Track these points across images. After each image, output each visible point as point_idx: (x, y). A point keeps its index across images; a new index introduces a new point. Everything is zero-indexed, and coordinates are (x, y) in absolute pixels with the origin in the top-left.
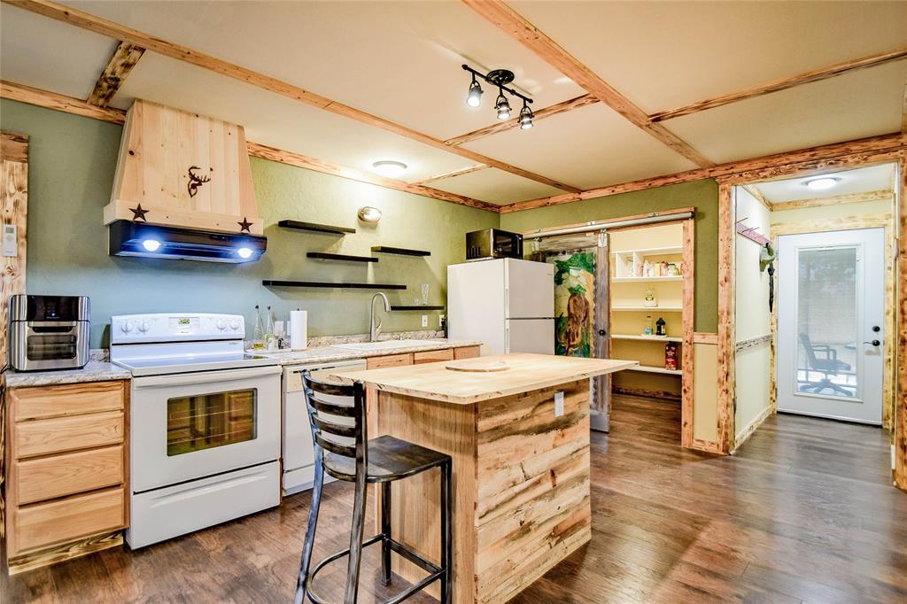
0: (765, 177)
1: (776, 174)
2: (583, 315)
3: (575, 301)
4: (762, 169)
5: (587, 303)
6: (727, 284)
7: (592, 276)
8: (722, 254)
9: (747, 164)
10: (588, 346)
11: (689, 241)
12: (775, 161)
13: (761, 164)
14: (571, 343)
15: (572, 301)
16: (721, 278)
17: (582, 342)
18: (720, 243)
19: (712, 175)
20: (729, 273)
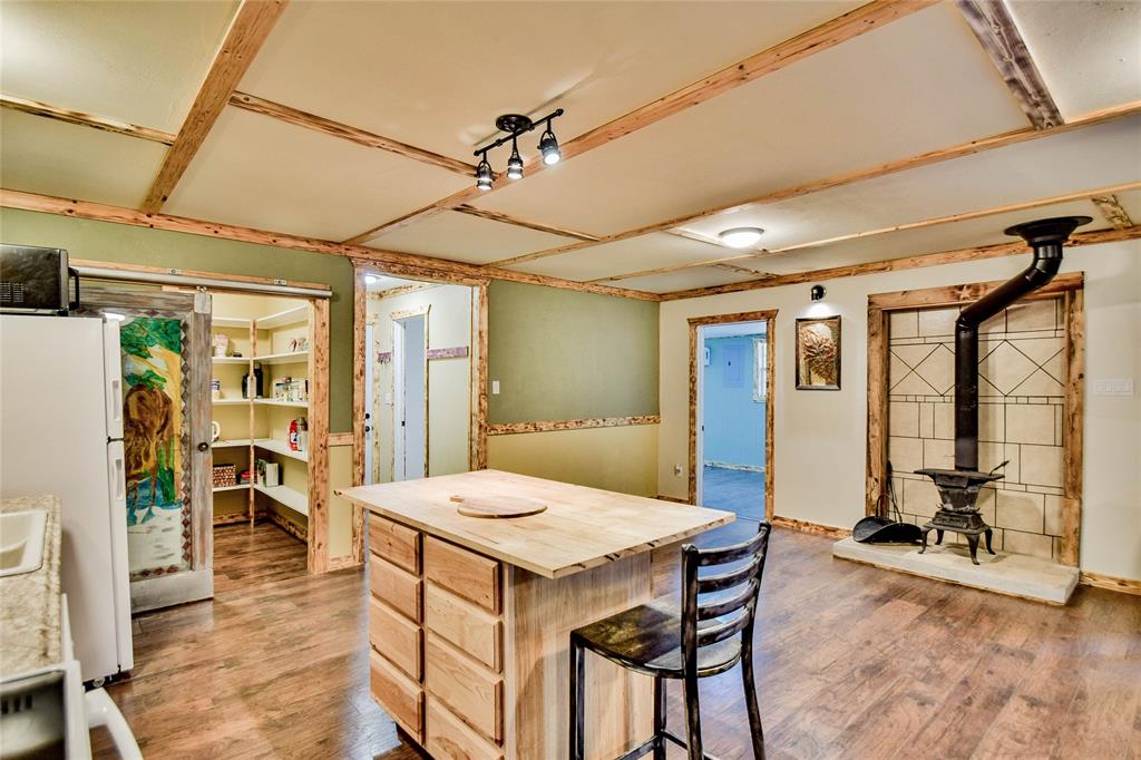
0: (395, 272)
1: (403, 273)
2: (158, 423)
3: (141, 399)
4: (394, 264)
5: (167, 401)
6: (362, 378)
7: (178, 357)
8: (357, 345)
9: (380, 254)
10: (171, 472)
11: (324, 324)
12: (404, 259)
13: (390, 258)
14: (134, 472)
15: (133, 399)
16: (357, 371)
17: (158, 466)
18: (356, 332)
19: (349, 254)
20: (364, 365)
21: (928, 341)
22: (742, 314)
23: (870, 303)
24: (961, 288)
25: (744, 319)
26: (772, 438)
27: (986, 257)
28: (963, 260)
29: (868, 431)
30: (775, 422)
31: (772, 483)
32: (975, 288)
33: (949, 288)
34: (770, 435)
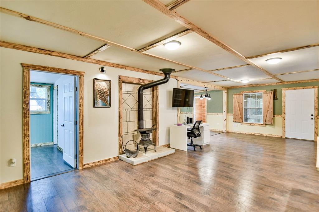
21: (128, 93)
22: (65, 70)
23: (119, 78)
24: (140, 79)
25: (66, 73)
26: (83, 129)
27: (145, 73)
28: (141, 72)
29: (119, 121)
30: (84, 122)
31: (83, 150)
32: (143, 80)
33: (138, 79)
34: (82, 129)
